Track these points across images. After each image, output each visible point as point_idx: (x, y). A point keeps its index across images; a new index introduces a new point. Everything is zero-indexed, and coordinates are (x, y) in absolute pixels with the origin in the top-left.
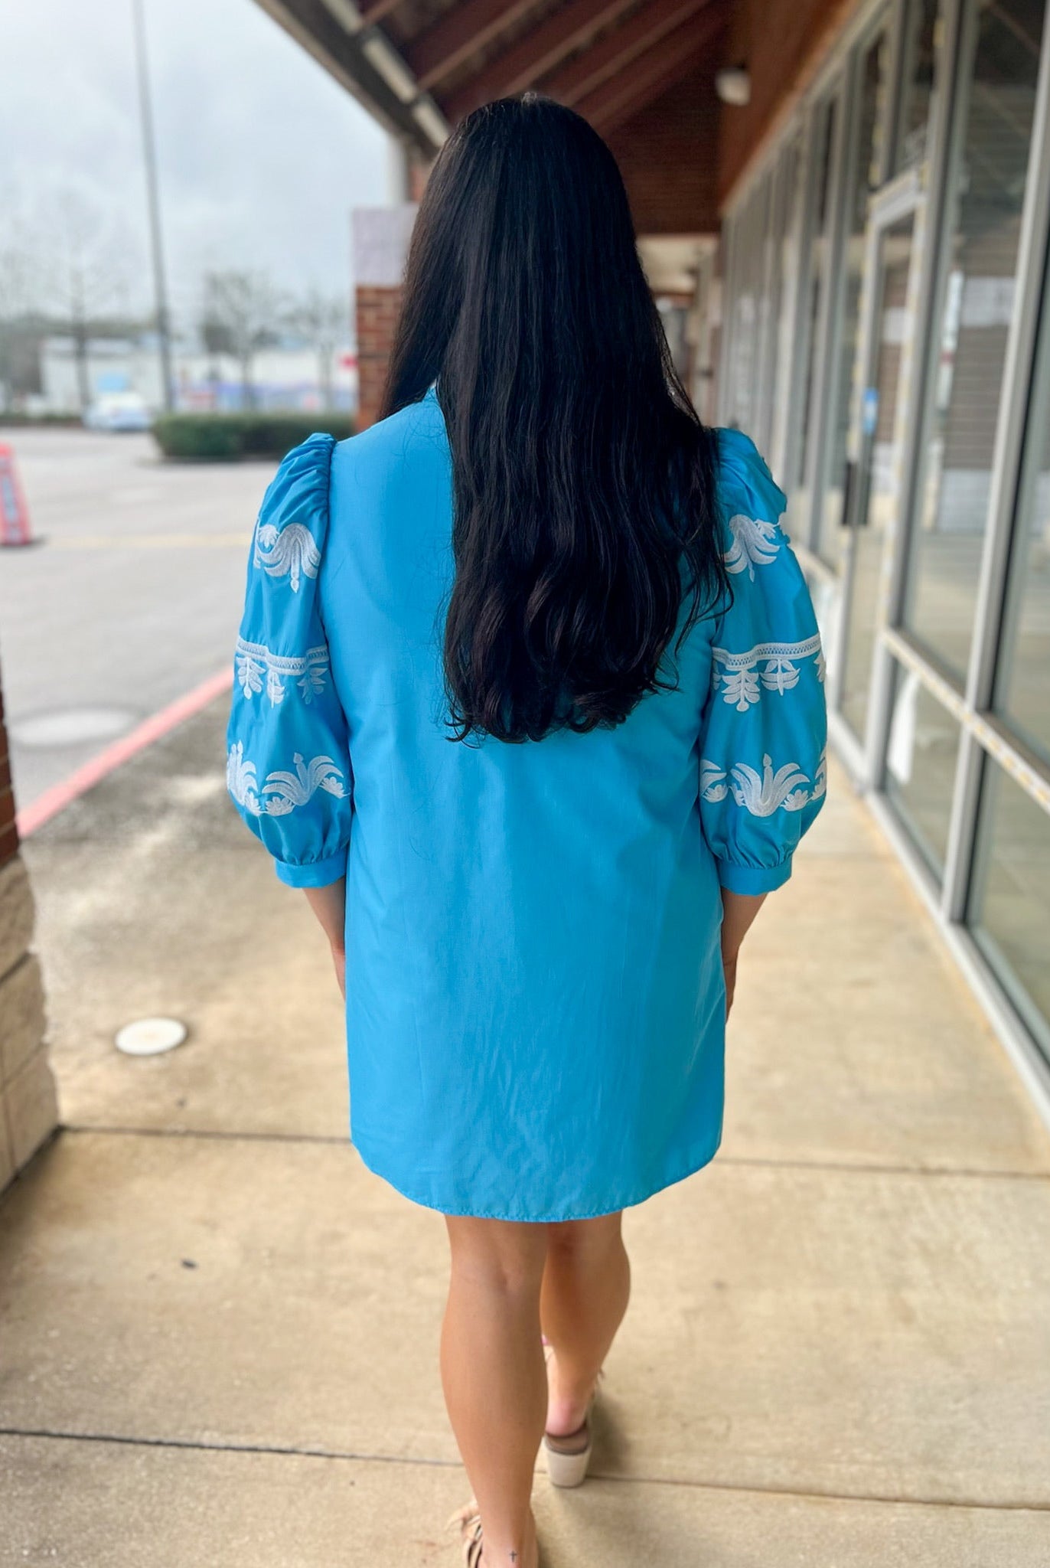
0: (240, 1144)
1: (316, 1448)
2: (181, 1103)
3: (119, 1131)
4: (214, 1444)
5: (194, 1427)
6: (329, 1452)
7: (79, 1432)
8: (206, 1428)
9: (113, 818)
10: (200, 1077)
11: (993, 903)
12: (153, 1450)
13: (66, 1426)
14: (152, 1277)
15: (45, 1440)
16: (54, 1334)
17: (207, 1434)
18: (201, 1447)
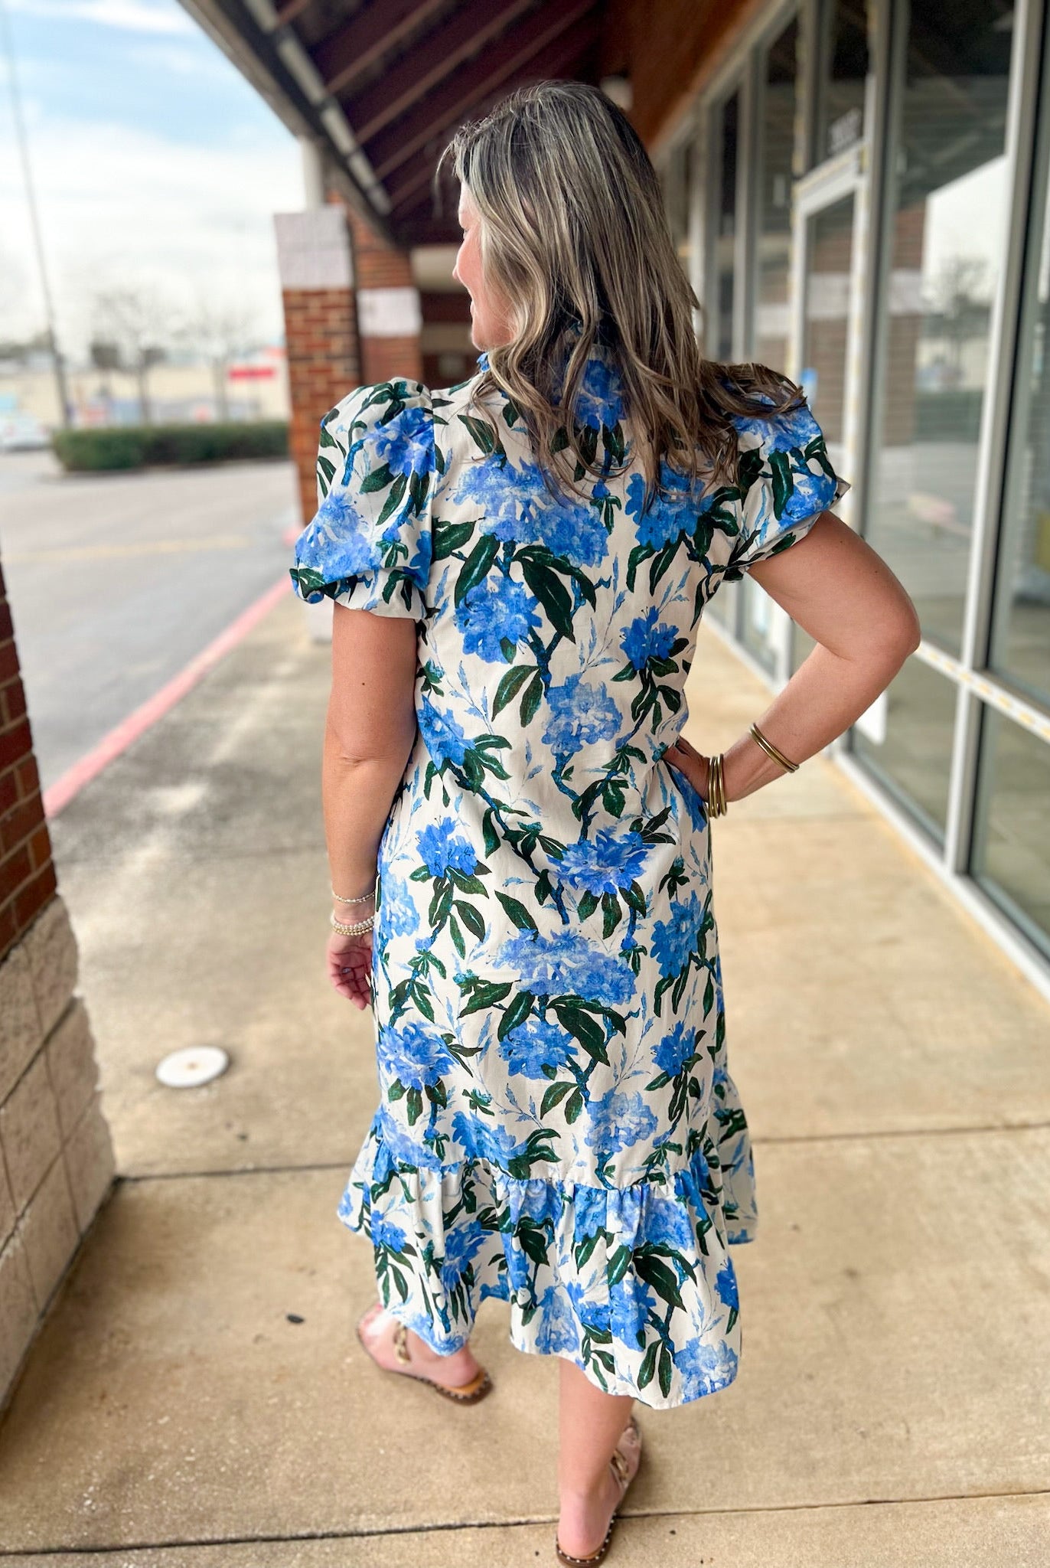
0: (317, 1175)
1: (486, 1517)
2: (243, 1137)
3: (184, 1175)
4: (374, 1529)
5: (348, 1512)
6: (503, 1520)
7: (219, 1536)
8: (360, 1512)
9: (99, 839)
10: (257, 1106)
11: (997, 855)
12: (308, 1545)
13: (202, 1530)
14: (258, 1339)
15: (184, 1549)
16: (166, 1419)
17: (363, 1517)
18: (362, 1535)
